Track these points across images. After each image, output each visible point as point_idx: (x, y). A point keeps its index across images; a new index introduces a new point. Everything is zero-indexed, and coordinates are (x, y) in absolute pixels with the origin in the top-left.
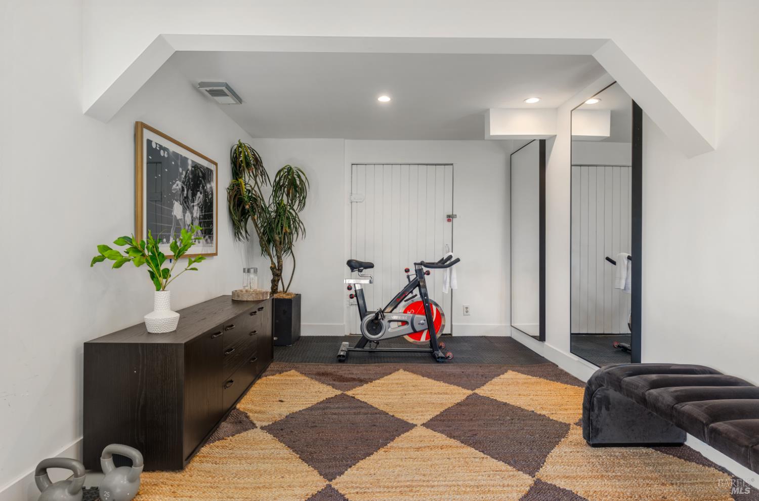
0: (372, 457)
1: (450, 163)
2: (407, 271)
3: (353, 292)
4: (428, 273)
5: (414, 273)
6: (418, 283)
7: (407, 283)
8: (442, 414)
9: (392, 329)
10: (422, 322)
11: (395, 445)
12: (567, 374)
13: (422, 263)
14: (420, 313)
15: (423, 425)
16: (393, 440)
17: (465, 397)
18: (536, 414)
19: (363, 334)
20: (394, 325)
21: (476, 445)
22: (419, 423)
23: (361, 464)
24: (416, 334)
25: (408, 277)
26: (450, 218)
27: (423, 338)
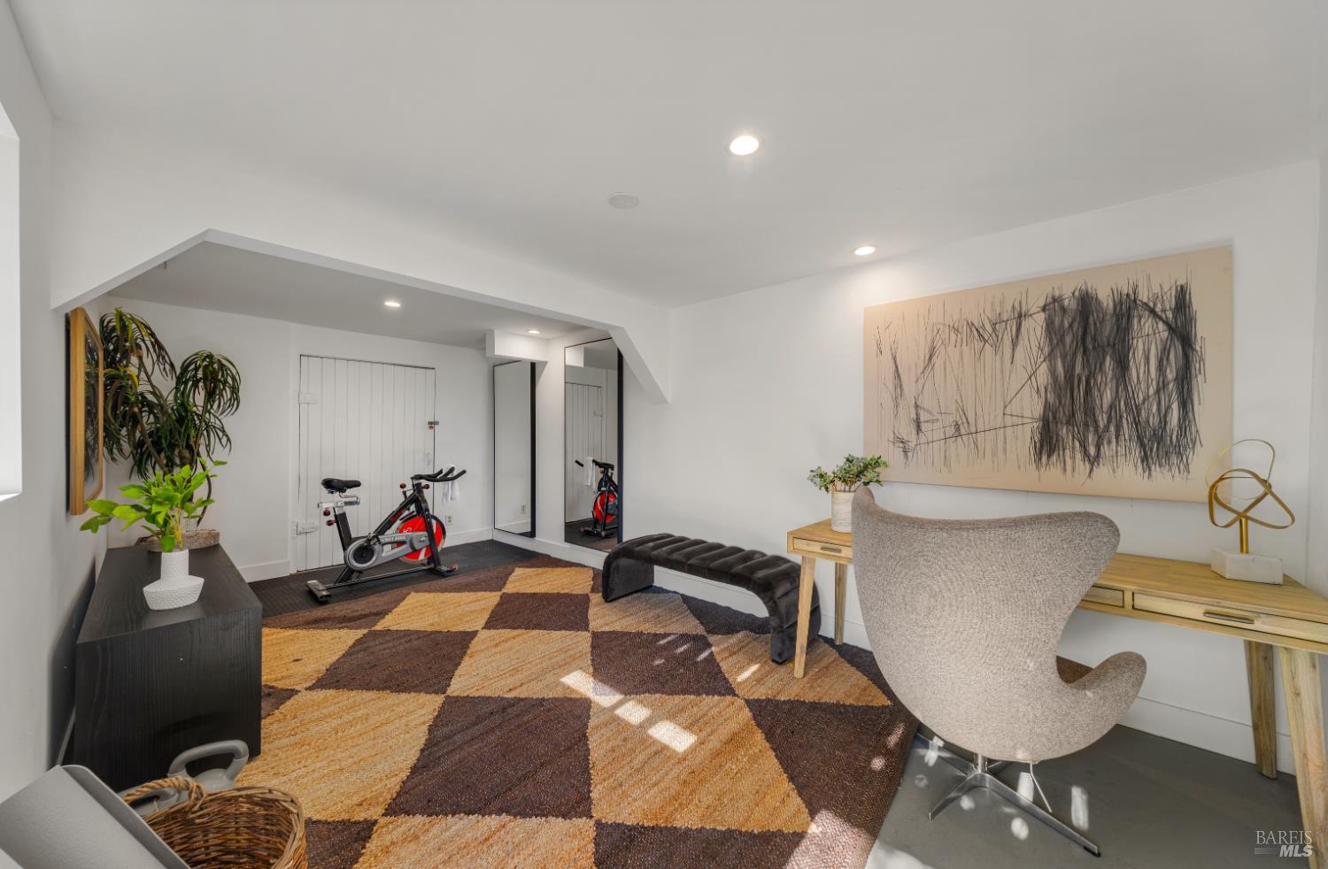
0: (462, 665)
1: (432, 366)
2: (403, 486)
3: (332, 517)
4: (427, 487)
5: (411, 487)
6: (416, 499)
7: (402, 499)
8: (491, 617)
9: (387, 553)
10: (423, 539)
11: (473, 650)
12: (560, 560)
13: (421, 477)
14: (419, 530)
15: (483, 628)
16: (468, 647)
17: (499, 598)
18: (562, 594)
19: (346, 563)
20: (387, 548)
21: (537, 627)
22: (479, 628)
23: (457, 673)
24: (415, 553)
25: (404, 493)
26: (432, 425)
27: (422, 556)
